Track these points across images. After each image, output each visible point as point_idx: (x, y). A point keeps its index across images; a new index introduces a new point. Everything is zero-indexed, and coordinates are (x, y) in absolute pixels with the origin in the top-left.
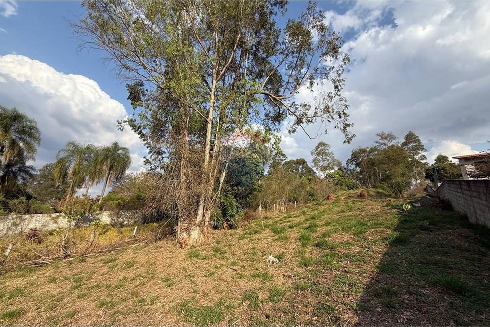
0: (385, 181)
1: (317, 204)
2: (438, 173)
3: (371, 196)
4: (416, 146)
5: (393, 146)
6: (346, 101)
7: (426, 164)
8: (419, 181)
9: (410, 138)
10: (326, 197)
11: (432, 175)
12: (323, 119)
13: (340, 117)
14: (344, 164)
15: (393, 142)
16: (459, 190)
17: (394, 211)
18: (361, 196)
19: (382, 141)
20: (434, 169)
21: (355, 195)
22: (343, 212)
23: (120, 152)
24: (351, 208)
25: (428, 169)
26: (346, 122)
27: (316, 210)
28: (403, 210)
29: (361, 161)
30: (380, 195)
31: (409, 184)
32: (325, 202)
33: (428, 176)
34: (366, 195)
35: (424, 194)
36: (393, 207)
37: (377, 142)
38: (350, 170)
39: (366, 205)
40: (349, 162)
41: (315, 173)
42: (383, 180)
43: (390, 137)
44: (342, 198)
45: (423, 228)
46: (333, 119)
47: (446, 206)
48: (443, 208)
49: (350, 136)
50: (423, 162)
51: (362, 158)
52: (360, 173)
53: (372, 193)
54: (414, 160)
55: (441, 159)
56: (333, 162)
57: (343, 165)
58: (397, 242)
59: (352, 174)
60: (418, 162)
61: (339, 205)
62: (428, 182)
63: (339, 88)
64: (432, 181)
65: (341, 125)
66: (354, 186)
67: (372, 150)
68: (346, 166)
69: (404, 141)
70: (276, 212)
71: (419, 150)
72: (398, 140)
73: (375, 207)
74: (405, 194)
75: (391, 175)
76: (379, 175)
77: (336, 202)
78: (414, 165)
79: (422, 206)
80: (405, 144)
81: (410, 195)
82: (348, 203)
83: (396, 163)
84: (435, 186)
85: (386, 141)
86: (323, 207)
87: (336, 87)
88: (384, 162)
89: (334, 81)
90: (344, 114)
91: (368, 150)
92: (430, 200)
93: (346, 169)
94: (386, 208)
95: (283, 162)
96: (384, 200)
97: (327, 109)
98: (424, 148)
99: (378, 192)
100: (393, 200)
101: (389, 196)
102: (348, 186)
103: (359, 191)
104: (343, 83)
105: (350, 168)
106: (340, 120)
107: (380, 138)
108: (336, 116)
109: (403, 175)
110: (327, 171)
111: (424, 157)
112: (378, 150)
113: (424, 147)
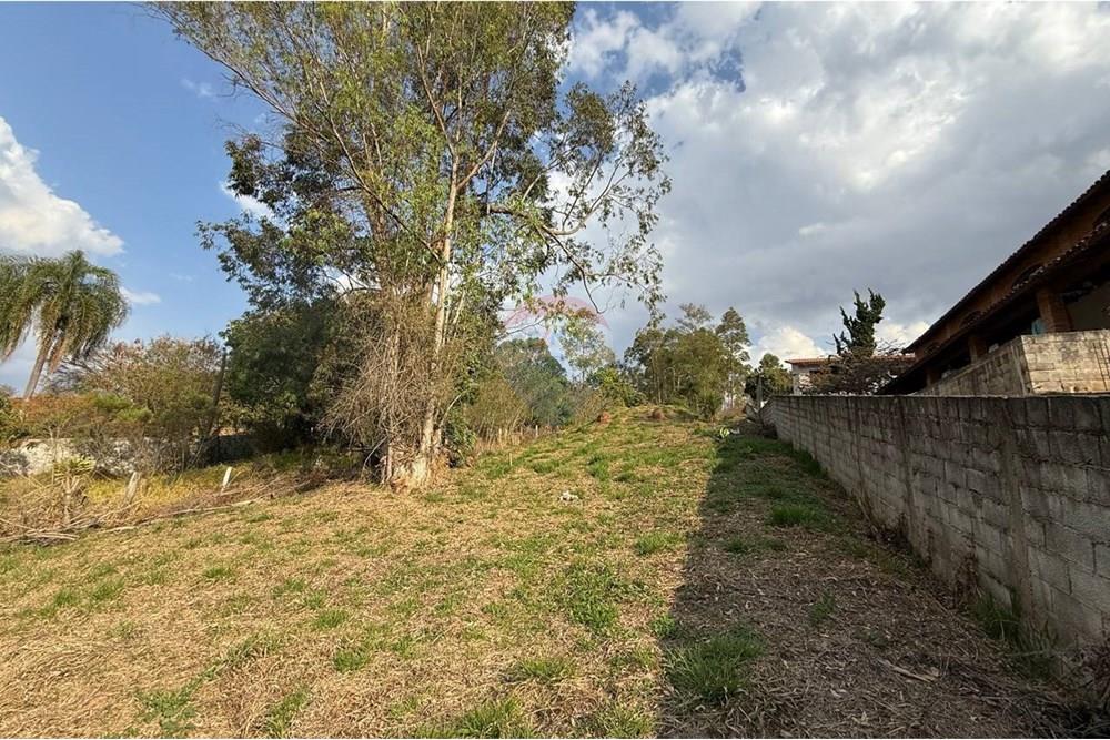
0: (685, 394)
1: (579, 430)
2: (763, 384)
3: (670, 417)
4: (737, 334)
5: (702, 329)
6: (660, 257)
7: (748, 367)
8: (734, 397)
9: (731, 319)
10: (595, 418)
11: (754, 388)
12: (620, 281)
13: (648, 282)
14: (620, 357)
15: (705, 324)
16: (788, 410)
17: (707, 439)
18: (654, 417)
19: (687, 320)
20: (758, 377)
21: (644, 416)
22: (630, 442)
23: (91, 279)
24: (642, 437)
25: (750, 377)
26: (656, 292)
27: (580, 440)
28: (720, 437)
29: (650, 355)
30: (683, 416)
31: (721, 401)
32: (593, 428)
33: (750, 389)
34: (662, 415)
35: (743, 417)
36: (706, 435)
37: (680, 321)
38: (630, 370)
39: (665, 432)
40: (630, 352)
41: (564, 370)
42: (682, 392)
43: (701, 314)
44: (624, 420)
45: (745, 456)
46: (636, 283)
47: (770, 432)
48: (767, 436)
49: (657, 316)
50: (744, 363)
51: (653, 348)
52: (647, 376)
53: (671, 413)
54: (731, 360)
55: (769, 361)
56: (602, 351)
57: (617, 359)
58: (721, 469)
59: (633, 376)
60: (738, 364)
61: (619, 431)
62: (747, 399)
63: (648, 228)
64: (754, 397)
65: (648, 297)
66: (636, 401)
67: (671, 335)
68: (622, 362)
69: (721, 323)
70: (503, 445)
71: (741, 341)
72: (712, 322)
73: (679, 434)
74: (718, 416)
75: (696, 384)
76: (677, 384)
77: (612, 426)
78: (731, 369)
79: (742, 433)
80: (722, 329)
81: (725, 418)
82: (633, 429)
83: (706, 362)
84: (758, 405)
85: (694, 321)
86: (592, 436)
87: (643, 226)
88: (687, 359)
89: (641, 215)
90: (655, 278)
91: (664, 333)
92: (752, 425)
93: (621, 367)
94: (695, 436)
95: (499, 343)
96: (689, 424)
97: (628, 265)
98: (748, 341)
99: (680, 412)
100: (703, 424)
101: (697, 418)
102: (626, 400)
103: (651, 408)
104: (655, 220)
105: (629, 365)
106: (647, 287)
107: (685, 314)
108: (641, 280)
109: (713, 384)
110: (588, 369)
111: (746, 356)
112: (680, 336)
113: (749, 338)
